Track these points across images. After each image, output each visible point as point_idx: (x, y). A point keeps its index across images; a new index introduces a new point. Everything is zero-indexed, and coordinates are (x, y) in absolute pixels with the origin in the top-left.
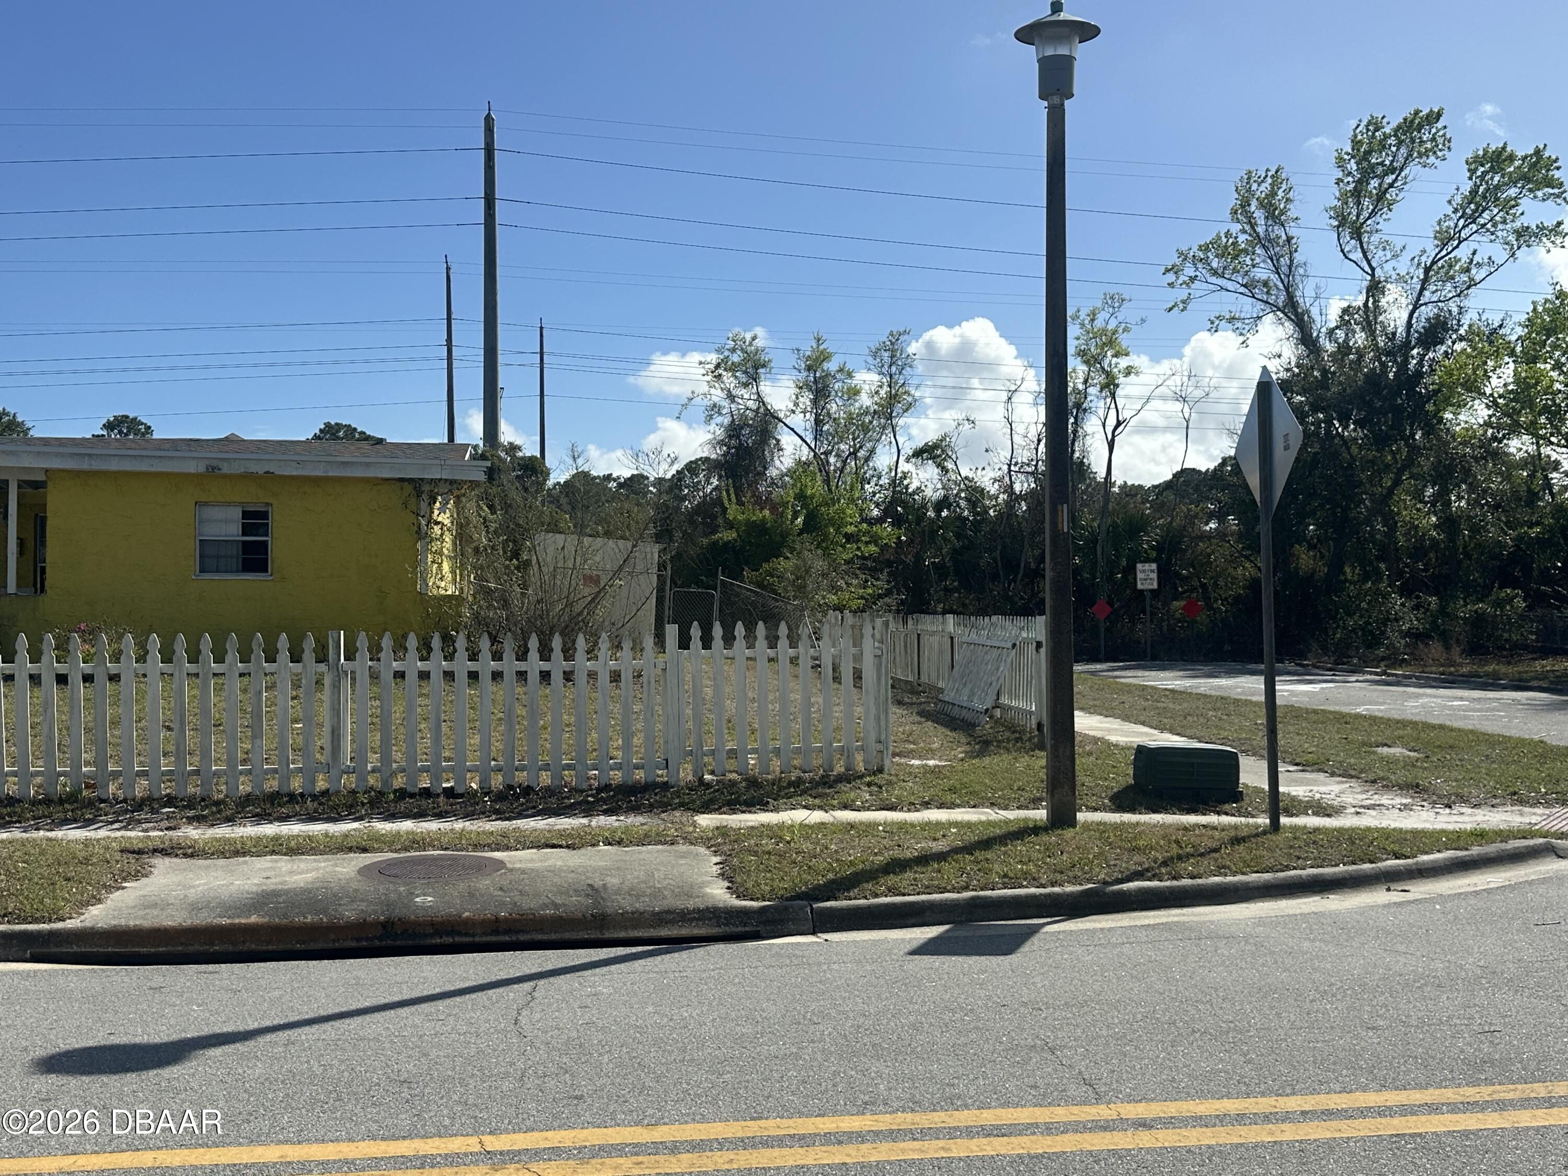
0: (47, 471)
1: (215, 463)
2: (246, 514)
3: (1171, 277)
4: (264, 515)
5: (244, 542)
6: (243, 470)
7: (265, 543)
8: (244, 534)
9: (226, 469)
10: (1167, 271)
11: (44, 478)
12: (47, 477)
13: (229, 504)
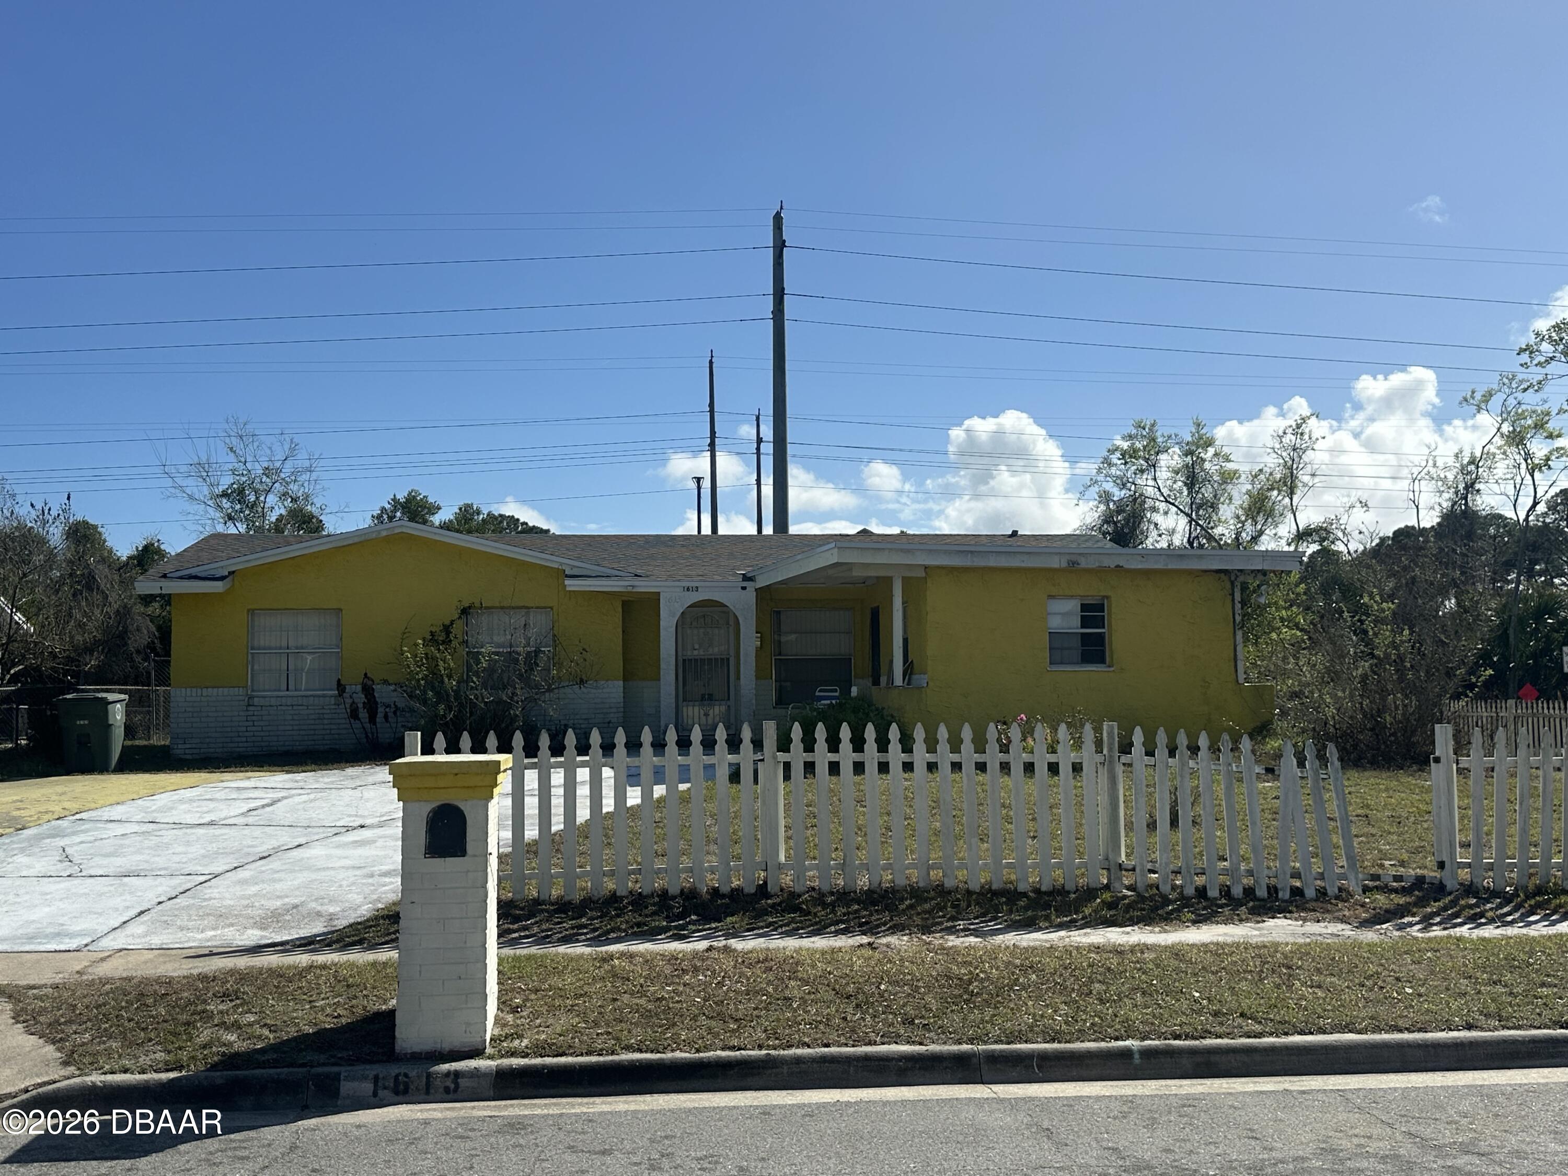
0: (926, 567)
1: (1074, 558)
2: (1084, 607)
3: (1525, 357)
4: (1100, 607)
5: (1082, 634)
6: (1097, 565)
7: (1101, 636)
8: (1082, 627)
9: (1084, 563)
10: (1521, 351)
11: (924, 575)
12: (926, 573)
13: (1072, 597)
